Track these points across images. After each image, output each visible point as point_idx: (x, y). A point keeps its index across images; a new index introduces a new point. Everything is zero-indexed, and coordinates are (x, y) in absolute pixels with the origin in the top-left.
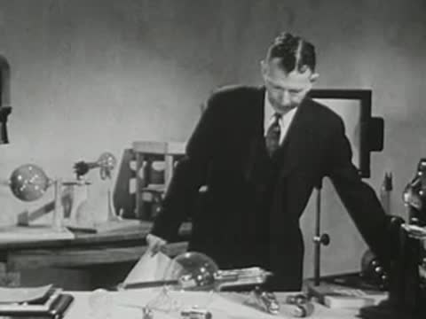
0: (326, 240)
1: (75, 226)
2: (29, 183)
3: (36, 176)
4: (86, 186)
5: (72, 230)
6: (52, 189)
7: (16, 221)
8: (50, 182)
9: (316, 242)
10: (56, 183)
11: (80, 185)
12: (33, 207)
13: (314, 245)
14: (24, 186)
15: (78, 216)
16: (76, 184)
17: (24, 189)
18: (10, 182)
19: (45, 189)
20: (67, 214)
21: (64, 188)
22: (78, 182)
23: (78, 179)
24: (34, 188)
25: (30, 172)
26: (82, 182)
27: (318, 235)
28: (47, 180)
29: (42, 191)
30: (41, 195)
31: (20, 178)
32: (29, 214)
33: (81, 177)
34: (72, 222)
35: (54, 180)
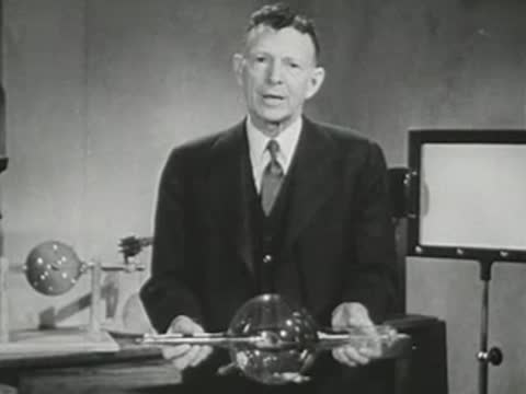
0: (496, 357)
1: (122, 330)
2: (54, 268)
3: (64, 259)
4: (138, 273)
5: (115, 336)
6: (87, 277)
7: (36, 322)
8: (84, 266)
9: (482, 359)
10: (92, 268)
11: (127, 271)
12: (59, 302)
13: (477, 365)
14: (46, 274)
15: (125, 315)
16: (121, 269)
17: (46, 277)
18: (25, 267)
19: (77, 278)
20: (110, 313)
21: (104, 275)
22: (124, 266)
23: (127, 262)
24: (61, 276)
25: (56, 252)
26: (132, 267)
27: (484, 350)
28: (81, 264)
29: (73, 281)
30: (72, 285)
31: (40, 261)
32: (56, 313)
33: (131, 259)
34: (117, 325)
35: (91, 264)
